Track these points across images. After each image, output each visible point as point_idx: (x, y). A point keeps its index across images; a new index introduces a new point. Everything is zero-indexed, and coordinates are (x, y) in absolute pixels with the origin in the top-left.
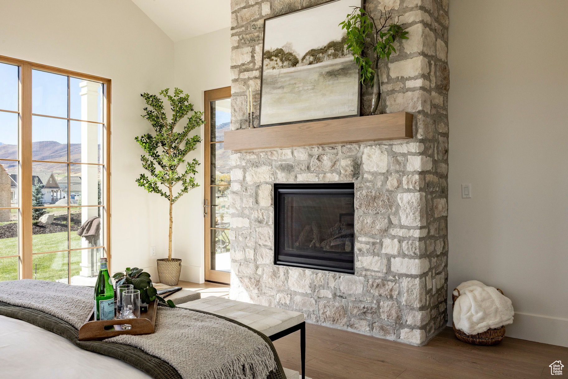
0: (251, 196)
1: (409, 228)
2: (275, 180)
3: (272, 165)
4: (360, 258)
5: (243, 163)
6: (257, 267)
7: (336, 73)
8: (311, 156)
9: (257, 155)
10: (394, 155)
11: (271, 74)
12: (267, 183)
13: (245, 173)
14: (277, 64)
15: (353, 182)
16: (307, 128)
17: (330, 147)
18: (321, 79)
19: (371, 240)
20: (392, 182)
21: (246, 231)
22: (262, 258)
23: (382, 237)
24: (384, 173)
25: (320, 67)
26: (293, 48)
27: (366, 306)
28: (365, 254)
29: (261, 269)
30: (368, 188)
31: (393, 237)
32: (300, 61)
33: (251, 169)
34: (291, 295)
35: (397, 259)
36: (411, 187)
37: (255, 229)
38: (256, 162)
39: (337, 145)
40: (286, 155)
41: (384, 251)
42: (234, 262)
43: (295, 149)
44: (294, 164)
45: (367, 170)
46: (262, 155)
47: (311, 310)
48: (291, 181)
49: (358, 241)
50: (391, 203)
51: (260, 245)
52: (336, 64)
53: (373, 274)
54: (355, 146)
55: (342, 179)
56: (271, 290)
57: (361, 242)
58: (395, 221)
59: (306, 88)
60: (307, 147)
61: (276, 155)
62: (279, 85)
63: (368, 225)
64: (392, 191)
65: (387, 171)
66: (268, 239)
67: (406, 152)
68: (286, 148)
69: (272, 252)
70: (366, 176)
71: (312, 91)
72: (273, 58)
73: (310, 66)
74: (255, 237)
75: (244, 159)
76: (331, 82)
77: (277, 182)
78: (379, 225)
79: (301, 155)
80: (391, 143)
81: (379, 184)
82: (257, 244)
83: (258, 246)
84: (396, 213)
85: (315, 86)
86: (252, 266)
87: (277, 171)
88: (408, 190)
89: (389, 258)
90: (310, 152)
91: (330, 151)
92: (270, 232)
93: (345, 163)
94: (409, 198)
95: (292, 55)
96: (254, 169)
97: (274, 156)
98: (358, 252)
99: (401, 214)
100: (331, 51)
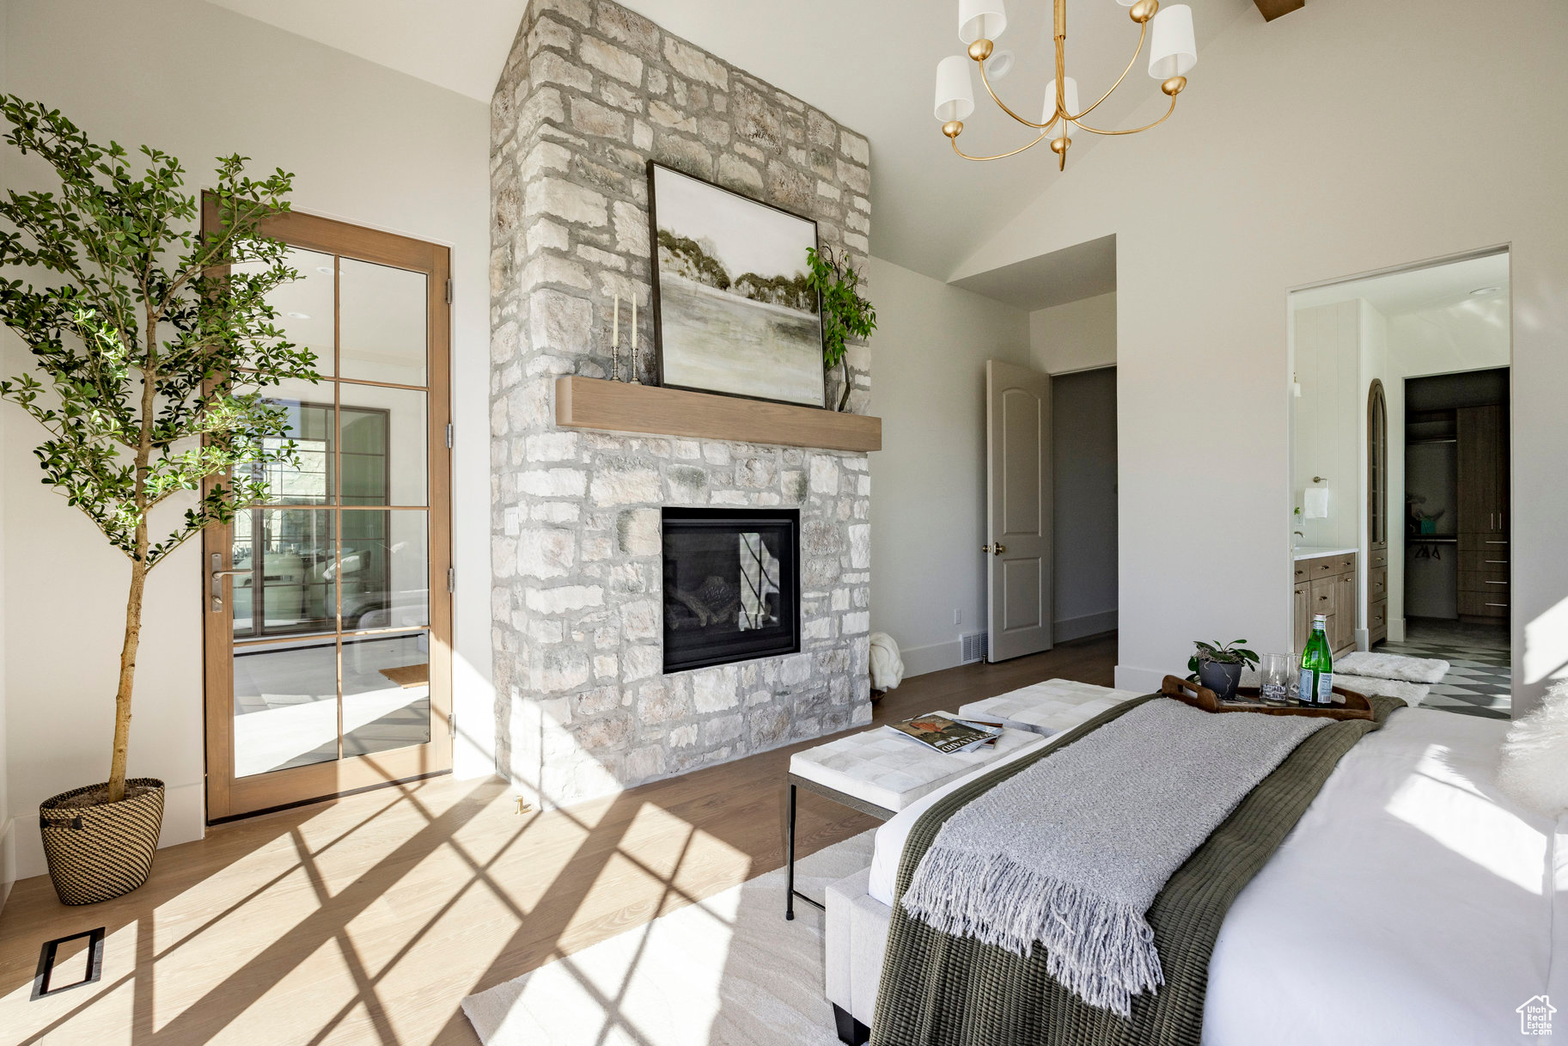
0: (605, 534)
1: (860, 571)
2: (664, 500)
3: (658, 469)
4: (807, 624)
5: (584, 455)
6: (622, 692)
7: (791, 331)
8: (733, 459)
9: (622, 444)
10: (845, 471)
11: (678, 283)
12: (648, 506)
13: (590, 481)
14: (688, 267)
15: (798, 508)
16: (762, 411)
17: (765, 448)
18: (771, 334)
19: (821, 595)
20: (843, 510)
21: (594, 615)
22: (636, 668)
23: (833, 587)
24: (834, 497)
25: (767, 310)
26: (718, 254)
27: (816, 695)
28: (815, 617)
29: (631, 692)
30: (816, 517)
31: (844, 586)
32: (733, 285)
33: (606, 472)
34: (698, 724)
35: (850, 616)
36: (863, 517)
37: (619, 608)
38: (616, 457)
39: (774, 446)
40: (690, 450)
41: (834, 608)
42: (558, 698)
43: (706, 443)
44: (705, 472)
45: (816, 491)
46: (635, 444)
47: (737, 735)
48: (700, 503)
49: (805, 600)
50: (843, 540)
51: (628, 641)
52: (790, 317)
53: (823, 644)
54: (799, 451)
55: (784, 503)
56: (656, 729)
57: (809, 600)
58: (845, 565)
59: (748, 338)
60: (728, 443)
61: (668, 448)
62: (697, 313)
63: (817, 572)
64: (842, 522)
65: (838, 494)
66: (650, 623)
67: (857, 470)
68: (688, 438)
69: (659, 650)
70: (813, 499)
71: (758, 347)
72: (678, 251)
73: (749, 300)
74: (619, 625)
75: (586, 449)
76: (784, 343)
77: (670, 504)
78: (829, 572)
79: (717, 454)
80: (840, 455)
81: (830, 511)
82: (623, 641)
83: (625, 643)
84: (848, 552)
85: (761, 340)
86: (612, 692)
87: (670, 481)
88: (859, 521)
89: (841, 614)
90: (733, 452)
91: (766, 455)
92: (653, 609)
93: (788, 478)
94: (863, 530)
95: (718, 267)
96: (614, 473)
97: (662, 451)
98: (805, 616)
99: (852, 553)
100: (781, 292)
